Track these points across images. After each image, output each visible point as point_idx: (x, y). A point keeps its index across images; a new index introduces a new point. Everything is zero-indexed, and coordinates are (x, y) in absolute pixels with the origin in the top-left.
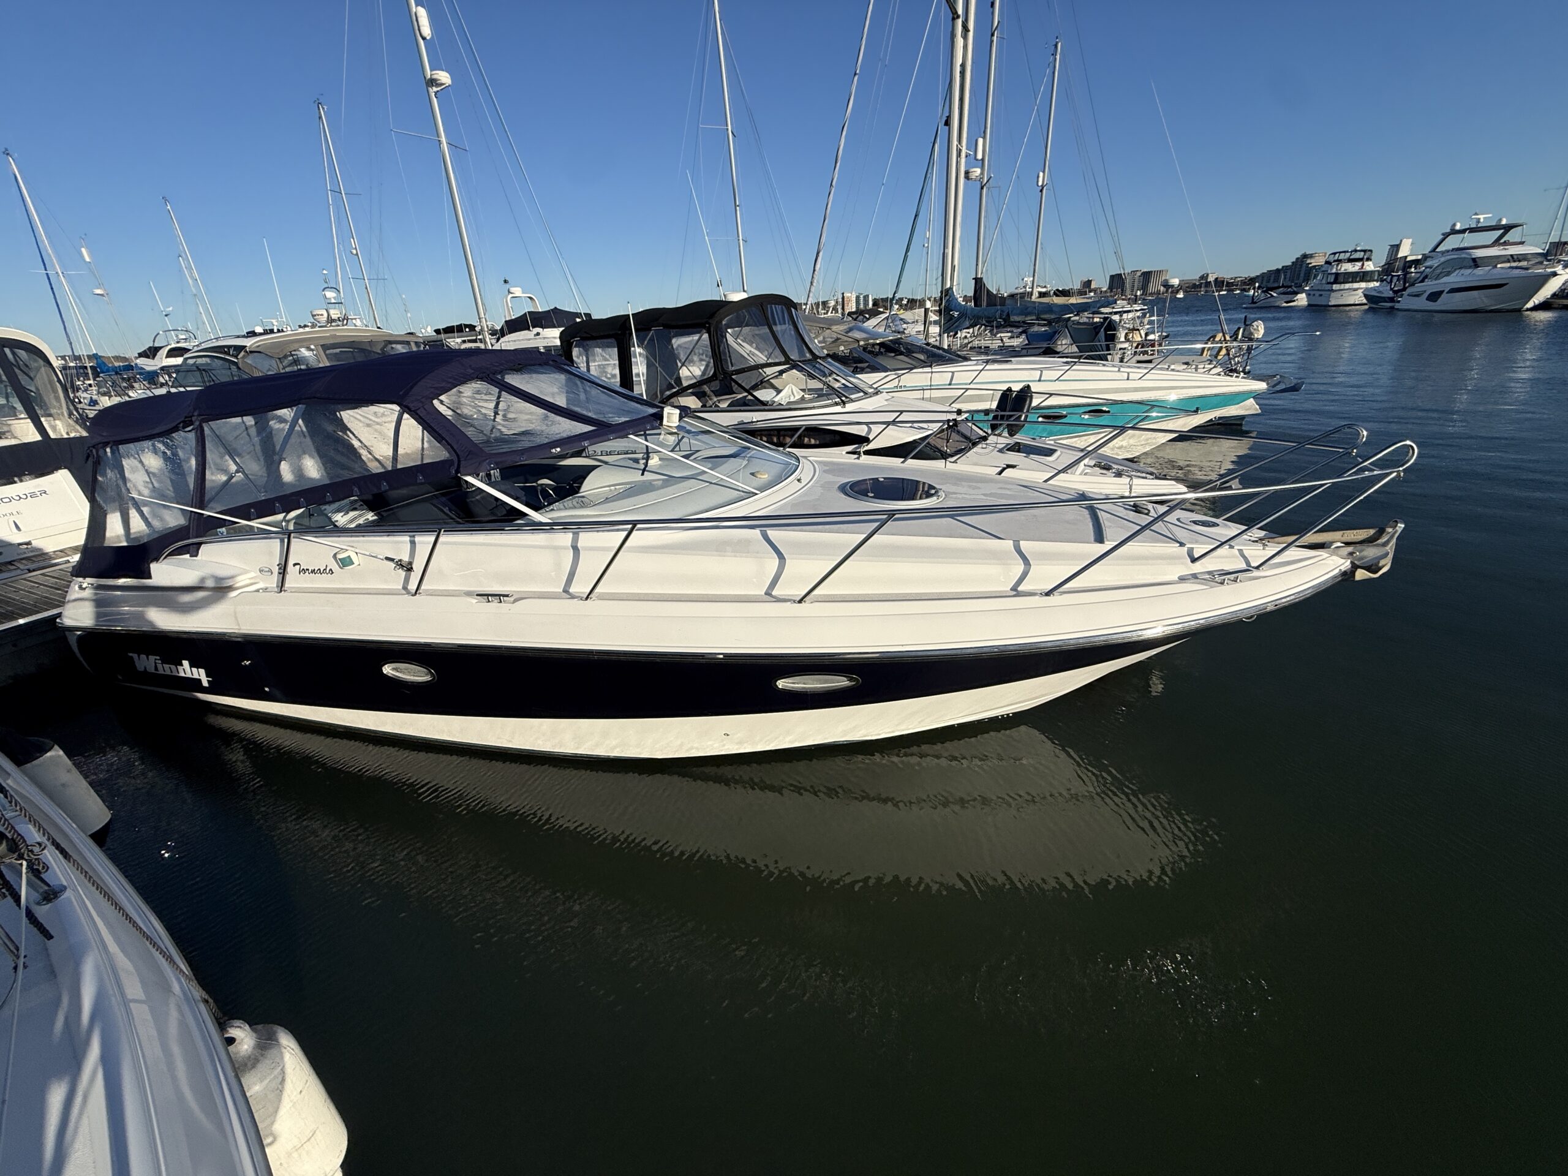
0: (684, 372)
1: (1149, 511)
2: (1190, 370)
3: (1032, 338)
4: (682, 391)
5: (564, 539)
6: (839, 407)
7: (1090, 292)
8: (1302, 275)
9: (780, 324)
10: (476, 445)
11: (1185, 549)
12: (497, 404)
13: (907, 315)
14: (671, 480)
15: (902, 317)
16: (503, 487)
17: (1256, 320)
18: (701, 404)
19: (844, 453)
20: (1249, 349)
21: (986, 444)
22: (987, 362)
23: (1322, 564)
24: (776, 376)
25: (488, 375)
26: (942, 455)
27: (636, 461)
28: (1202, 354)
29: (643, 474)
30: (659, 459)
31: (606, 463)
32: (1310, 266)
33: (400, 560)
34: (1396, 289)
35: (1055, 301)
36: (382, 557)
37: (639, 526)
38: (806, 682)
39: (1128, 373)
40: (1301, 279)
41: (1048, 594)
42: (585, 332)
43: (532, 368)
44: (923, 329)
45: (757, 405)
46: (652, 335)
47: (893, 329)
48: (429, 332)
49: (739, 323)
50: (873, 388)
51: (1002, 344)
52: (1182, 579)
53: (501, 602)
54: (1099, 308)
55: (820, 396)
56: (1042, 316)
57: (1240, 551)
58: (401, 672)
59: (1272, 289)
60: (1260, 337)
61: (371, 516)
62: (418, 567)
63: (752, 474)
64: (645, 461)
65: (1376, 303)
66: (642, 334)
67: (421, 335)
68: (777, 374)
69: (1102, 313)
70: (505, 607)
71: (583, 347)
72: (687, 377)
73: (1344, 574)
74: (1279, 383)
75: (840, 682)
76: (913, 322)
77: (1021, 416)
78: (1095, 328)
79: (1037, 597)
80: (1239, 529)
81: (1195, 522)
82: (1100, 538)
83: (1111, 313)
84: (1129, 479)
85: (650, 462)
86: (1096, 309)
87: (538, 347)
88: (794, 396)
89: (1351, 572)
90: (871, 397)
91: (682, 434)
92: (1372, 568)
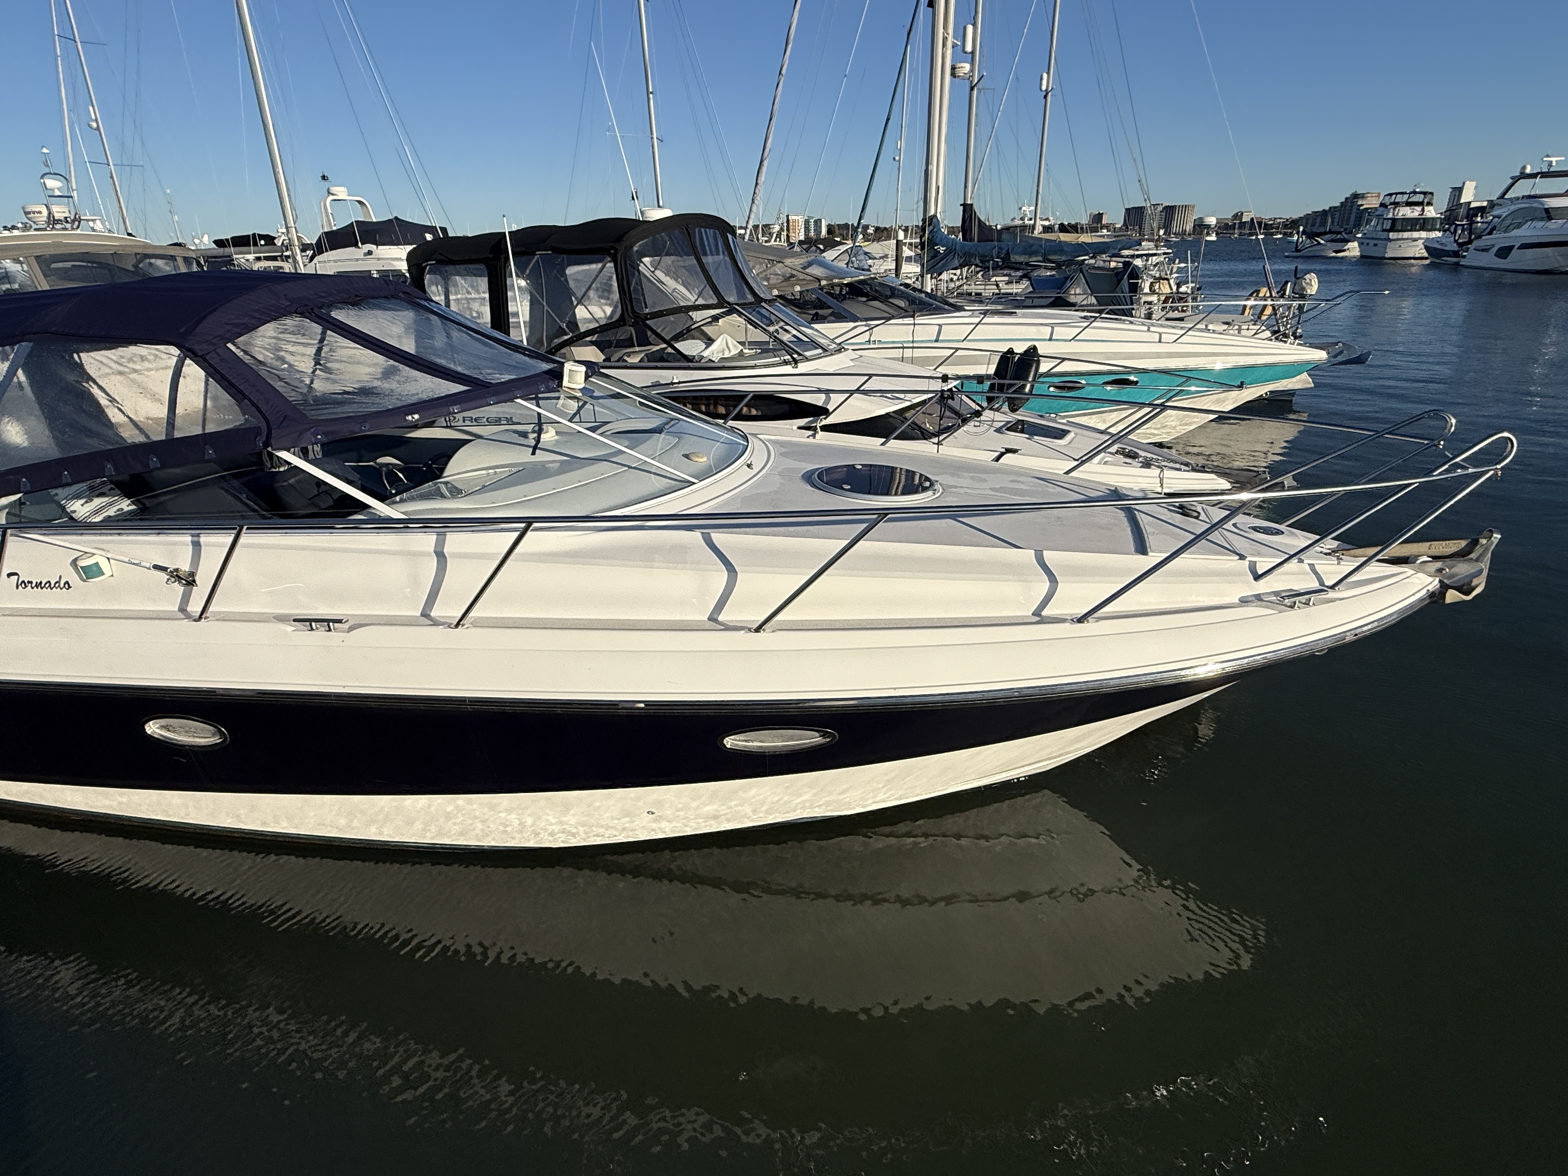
0: (581, 312)
1: (1199, 513)
2: (1231, 332)
3: (1038, 285)
4: (579, 338)
5: (426, 541)
6: (789, 367)
7: (1101, 228)
8: (1353, 218)
9: (712, 254)
10: (294, 406)
11: (1246, 563)
12: (319, 350)
13: (874, 248)
14: (573, 463)
15: (866, 250)
16: (330, 467)
17: (1309, 272)
18: (604, 357)
19: (795, 428)
20: (1301, 308)
21: (980, 421)
22: (985, 313)
23: (1408, 583)
24: (710, 322)
25: (312, 309)
26: (922, 433)
27: (524, 435)
28: (1243, 313)
29: (533, 453)
30: (556, 432)
31: (480, 437)
32: (1362, 208)
33: (177, 570)
34: (1460, 241)
35: (1063, 239)
36: (148, 565)
37: (536, 525)
38: (763, 738)
39: (1160, 334)
40: (1352, 223)
41: (1081, 620)
42: (441, 254)
43: (375, 301)
44: (894, 267)
45: (678, 361)
46: (537, 261)
47: (856, 266)
48: (206, 242)
49: (656, 251)
50: (835, 343)
51: (997, 291)
52: (1244, 601)
53: (330, 630)
54: (1120, 250)
55: (764, 351)
56: (1050, 257)
57: (1312, 566)
58: (173, 732)
59: (1319, 235)
60: (1314, 293)
61: (126, 505)
62: (205, 580)
63: (686, 456)
64: (536, 435)
65: (1438, 257)
66: (524, 259)
67: (193, 248)
68: (710, 320)
69: (1122, 257)
70: (336, 637)
71: (441, 274)
72: (585, 319)
73: (1432, 595)
74: (1341, 352)
75: (810, 738)
76: (881, 258)
77: (1024, 386)
78: (1117, 274)
79: (1067, 625)
80: (1309, 539)
81: (1255, 529)
82: (1142, 548)
83: (1133, 256)
84: (1159, 470)
85: (544, 437)
86: (1116, 251)
87: (370, 271)
88: (730, 351)
89: (1440, 593)
90: (832, 355)
91: (586, 399)
92: (1465, 588)
